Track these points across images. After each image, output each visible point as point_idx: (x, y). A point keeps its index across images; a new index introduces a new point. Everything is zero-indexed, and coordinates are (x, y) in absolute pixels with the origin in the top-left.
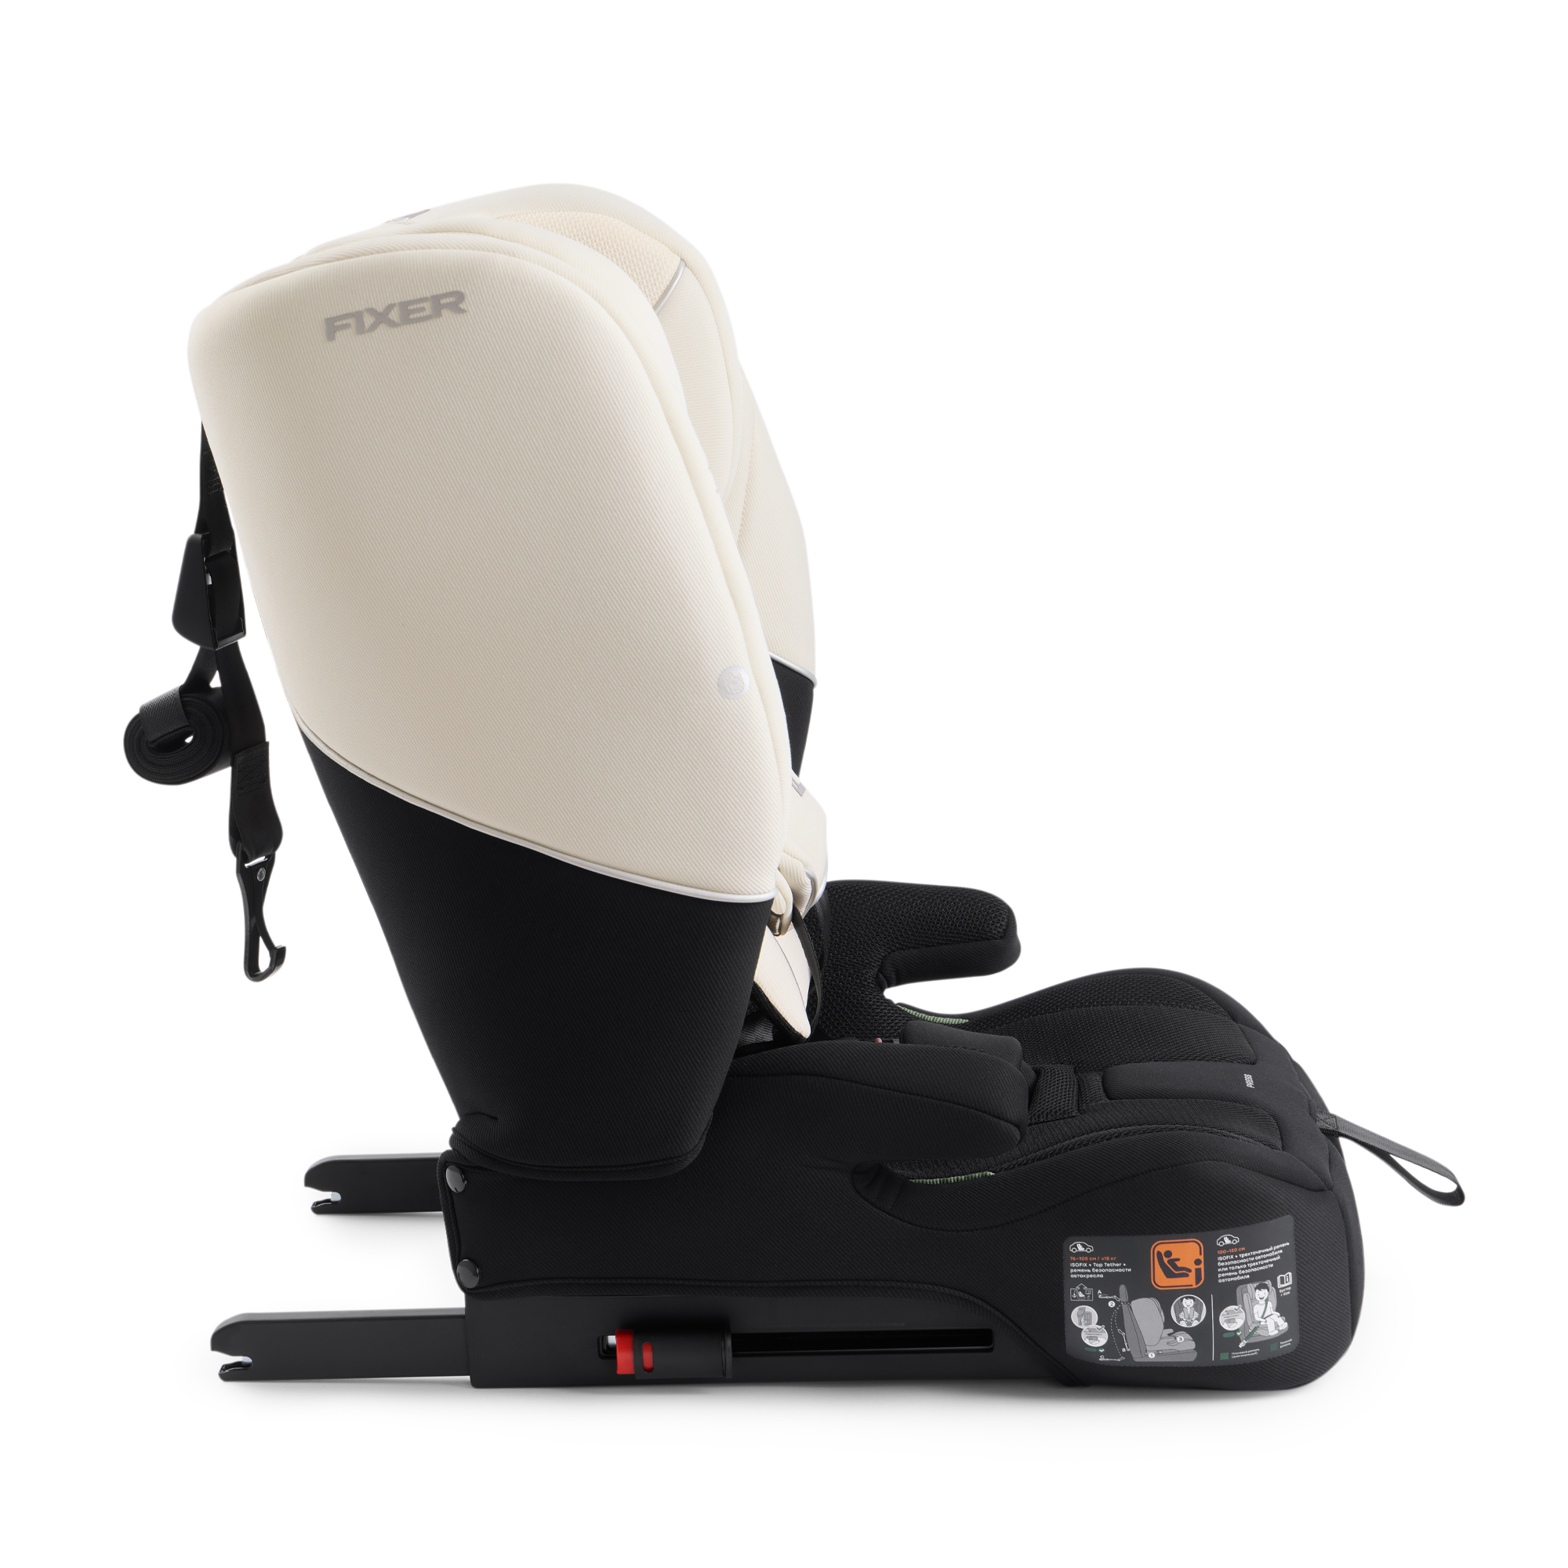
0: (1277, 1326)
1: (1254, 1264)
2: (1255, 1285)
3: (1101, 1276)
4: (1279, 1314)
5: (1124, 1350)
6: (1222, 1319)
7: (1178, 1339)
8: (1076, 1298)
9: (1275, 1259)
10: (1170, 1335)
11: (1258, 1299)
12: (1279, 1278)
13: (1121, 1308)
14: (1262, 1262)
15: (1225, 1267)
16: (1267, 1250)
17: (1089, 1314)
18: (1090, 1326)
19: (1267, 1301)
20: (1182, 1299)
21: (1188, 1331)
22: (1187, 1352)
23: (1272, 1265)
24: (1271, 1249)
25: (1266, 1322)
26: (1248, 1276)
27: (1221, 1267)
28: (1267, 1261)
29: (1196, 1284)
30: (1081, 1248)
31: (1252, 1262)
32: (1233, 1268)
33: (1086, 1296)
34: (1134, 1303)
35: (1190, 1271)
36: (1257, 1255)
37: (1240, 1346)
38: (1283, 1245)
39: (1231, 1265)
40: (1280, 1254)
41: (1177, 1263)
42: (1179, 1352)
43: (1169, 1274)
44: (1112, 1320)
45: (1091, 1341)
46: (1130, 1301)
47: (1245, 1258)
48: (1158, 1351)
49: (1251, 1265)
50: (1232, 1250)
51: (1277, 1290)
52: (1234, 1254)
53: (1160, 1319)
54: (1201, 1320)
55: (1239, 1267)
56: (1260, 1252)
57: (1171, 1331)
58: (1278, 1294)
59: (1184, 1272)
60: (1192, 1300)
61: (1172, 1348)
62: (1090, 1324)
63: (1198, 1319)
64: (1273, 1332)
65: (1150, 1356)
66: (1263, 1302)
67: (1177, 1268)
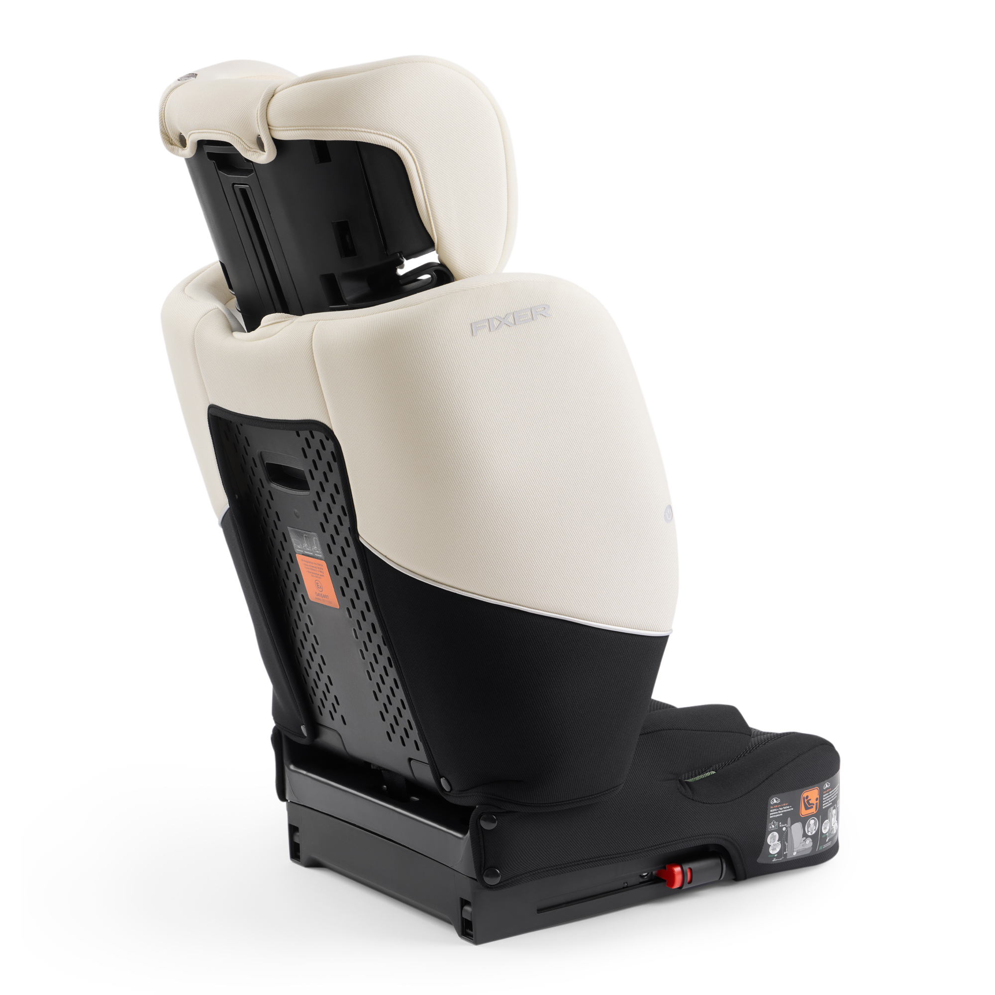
0: (836, 828)
2: (833, 807)
3: (782, 814)
4: (837, 822)
5: (785, 853)
6: (823, 828)
7: (807, 842)
8: (771, 829)
9: (837, 793)
10: (804, 841)
11: (833, 815)
12: (837, 803)
13: (787, 830)
17: (775, 836)
18: (775, 843)
19: (835, 815)
20: (810, 820)
21: (811, 837)
22: (809, 847)
23: (836, 797)
25: (834, 826)
26: (831, 803)
27: (824, 800)
29: (816, 811)
30: (775, 801)
32: (827, 800)
33: (775, 827)
34: (792, 827)
35: (814, 804)
39: (827, 798)
40: (838, 790)
41: (809, 801)
42: (806, 849)
43: (806, 808)
44: (784, 838)
45: (773, 851)
47: (831, 793)
48: (798, 851)
49: (832, 797)
50: (828, 790)
51: (837, 809)
52: (828, 792)
53: (801, 832)
55: (829, 799)
56: (833, 790)
57: (805, 838)
59: (812, 806)
60: (813, 820)
61: (804, 847)
62: (775, 841)
63: (815, 830)
64: (835, 832)
65: (794, 854)
67: (810, 804)
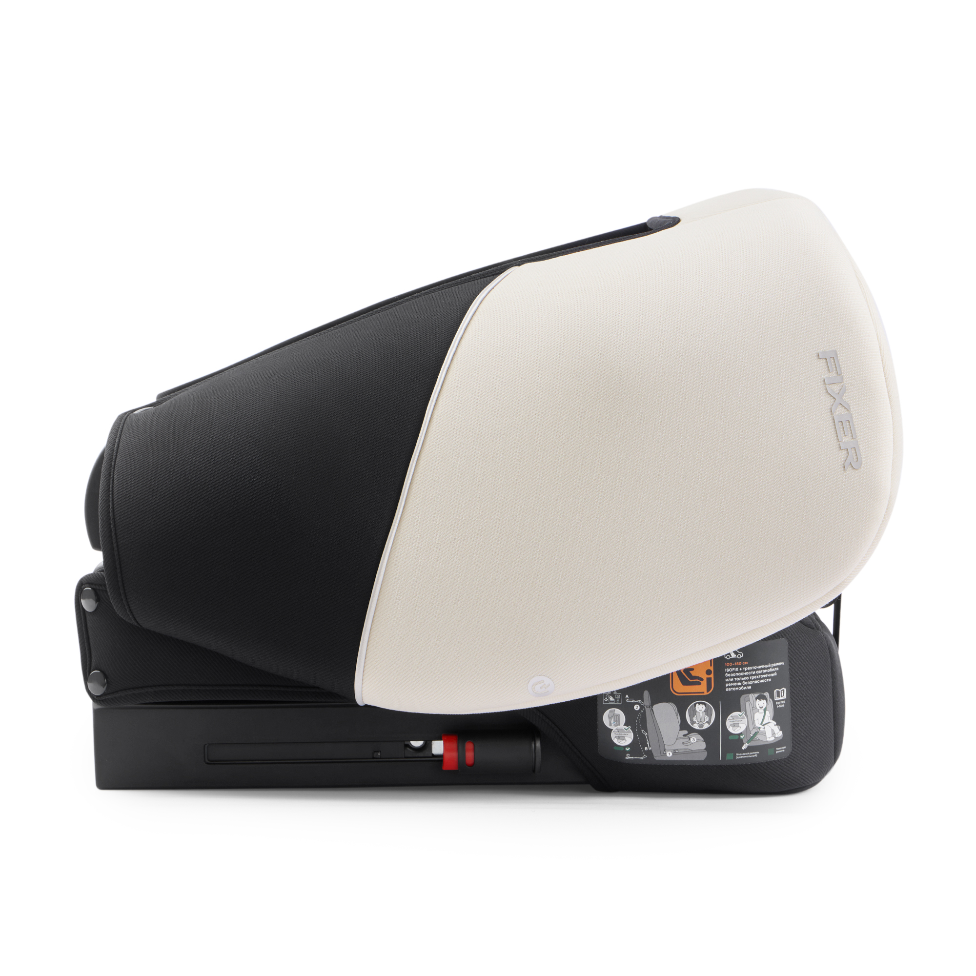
0: (773, 734)
1: (755, 677)
2: (756, 695)
4: (775, 723)
5: (646, 749)
6: (728, 723)
7: (692, 740)
8: (607, 702)
9: (773, 675)
10: (684, 735)
11: (758, 708)
12: (775, 691)
13: (645, 711)
14: (762, 676)
15: (731, 677)
16: (766, 666)
17: (618, 716)
18: (619, 727)
19: (765, 710)
20: (695, 704)
21: (700, 732)
22: (698, 751)
23: (770, 680)
24: (769, 666)
25: (764, 728)
26: (750, 687)
27: (728, 678)
28: (766, 676)
29: (708, 691)
31: (754, 675)
32: (738, 679)
33: (616, 700)
34: (655, 707)
35: (702, 680)
36: (758, 669)
37: (743, 748)
38: (779, 664)
39: (737, 677)
40: (776, 671)
41: (691, 672)
42: (692, 752)
43: (685, 682)
44: (637, 721)
45: (619, 740)
46: (652, 705)
47: (748, 671)
48: (675, 750)
49: (753, 678)
50: (737, 664)
51: (774, 702)
52: (739, 667)
53: (677, 721)
54: (711, 723)
55: (742, 679)
56: (760, 667)
57: (686, 732)
58: (775, 705)
59: (697, 681)
60: (704, 706)
61: (686, 747)
62: (619, 725)
63: (708, 722)
64: (770, 739)
65: (668, 755)
66: (762, 711)
67: (691, 677)
